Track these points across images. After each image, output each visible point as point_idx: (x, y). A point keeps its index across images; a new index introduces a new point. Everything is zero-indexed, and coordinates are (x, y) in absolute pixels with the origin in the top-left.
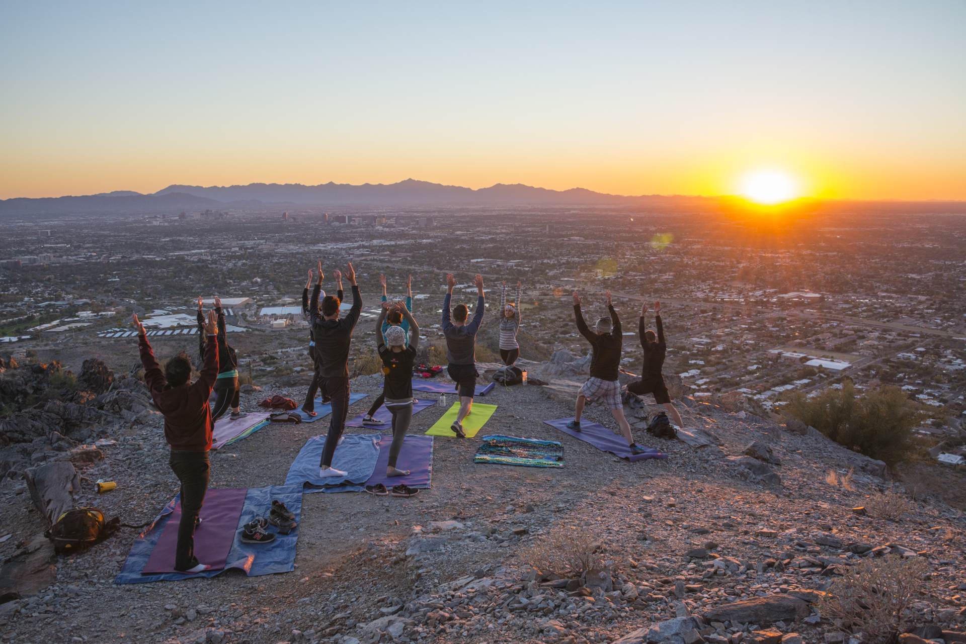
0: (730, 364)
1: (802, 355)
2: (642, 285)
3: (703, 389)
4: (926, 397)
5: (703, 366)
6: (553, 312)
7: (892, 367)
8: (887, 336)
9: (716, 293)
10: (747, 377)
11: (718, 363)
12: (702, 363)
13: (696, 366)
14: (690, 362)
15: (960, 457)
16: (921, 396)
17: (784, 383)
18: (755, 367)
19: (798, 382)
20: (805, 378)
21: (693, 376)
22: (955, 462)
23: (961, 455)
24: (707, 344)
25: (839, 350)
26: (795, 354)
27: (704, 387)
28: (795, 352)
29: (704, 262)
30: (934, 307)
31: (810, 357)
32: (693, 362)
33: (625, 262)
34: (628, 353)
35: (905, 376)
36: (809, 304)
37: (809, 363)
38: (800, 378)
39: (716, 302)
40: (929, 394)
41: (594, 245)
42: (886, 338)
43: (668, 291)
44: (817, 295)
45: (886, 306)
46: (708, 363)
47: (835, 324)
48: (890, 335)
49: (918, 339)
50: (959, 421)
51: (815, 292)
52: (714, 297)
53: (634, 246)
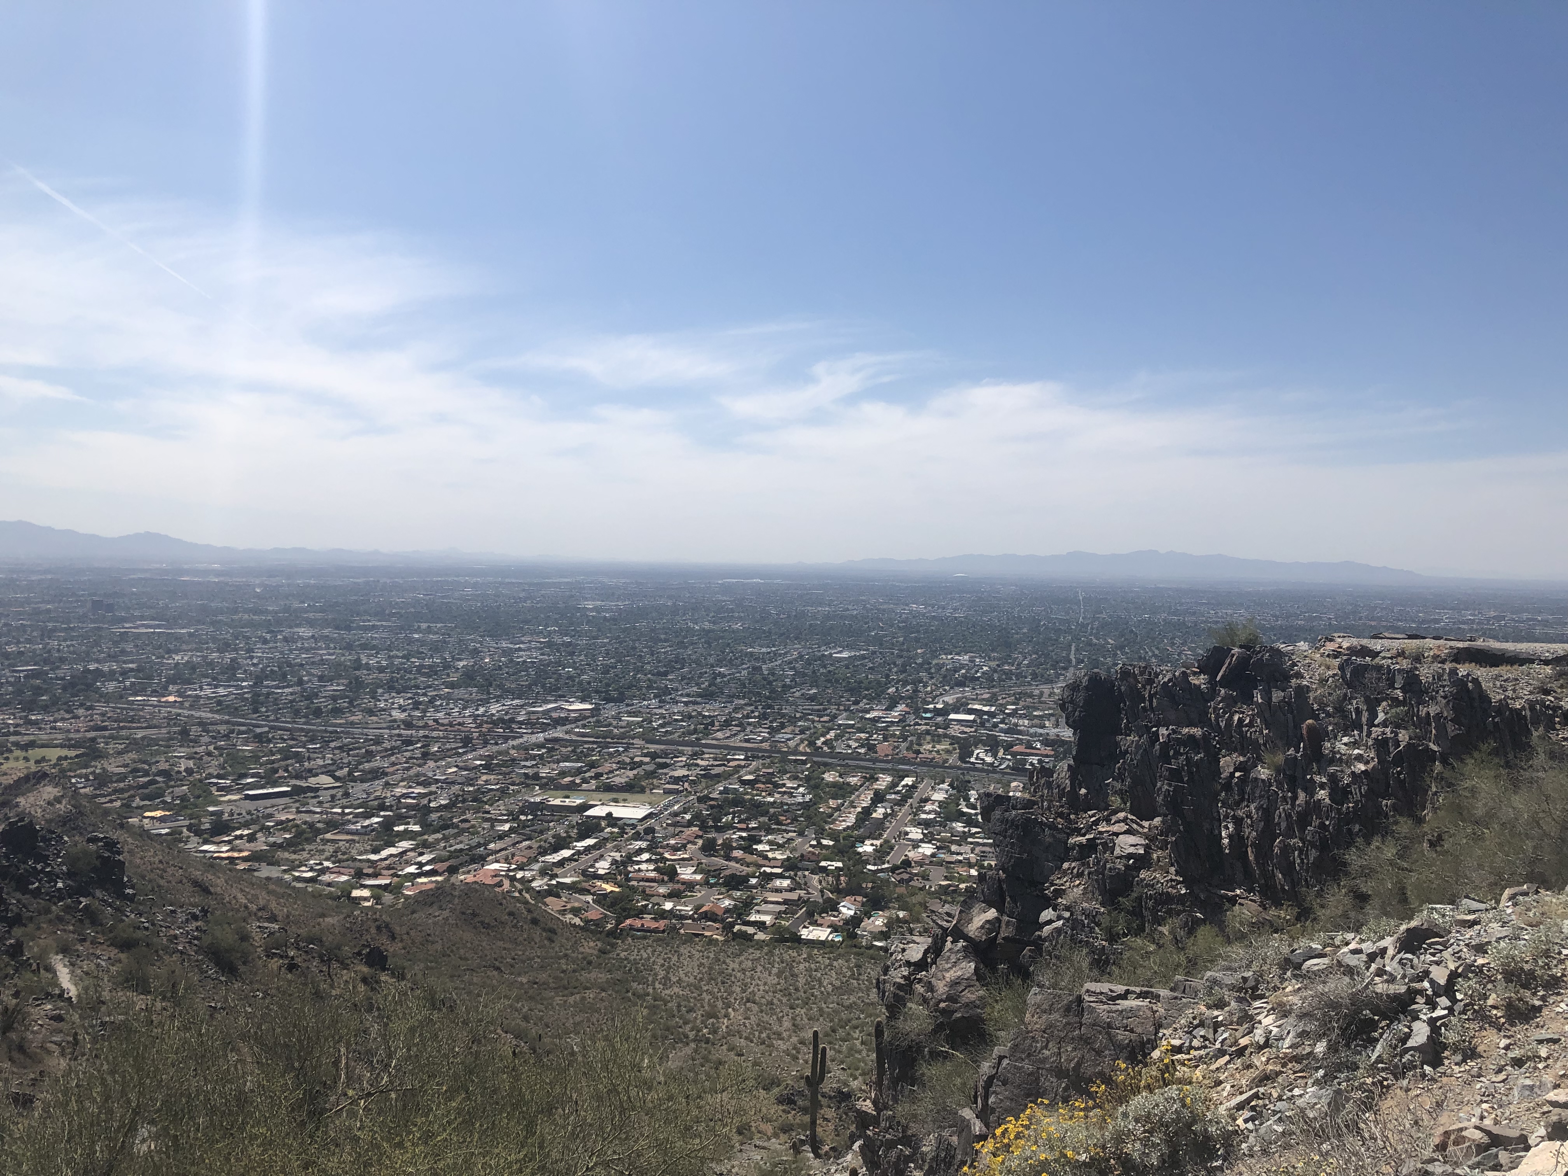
0: (466, 825)
1: (578, 802)
2: (291, 702)
3: (427, 871)
4: (767, 848)
5: (419, 834)
6: (120, 760)
7: (712, 807)
8: (699, 762)
9: (425, 711)
10: (499, 845)
11: (445, 827)
12: (417, 828)
13: (406, 835)
14: (396, 829)
15: (829, 930)
16: (760, 847)
17: (556, 849)
18: (507, 827)
19: (579, 844)
20: (589, 837)
21: (404, 853)
22: (823, 938)
23: (829, 927)
24: (421, 796)
25: (632, 788)
26: (567, 800)
27: (427, 868)
28: (568, 797)
29: (397, 662)
30: (756, 714)
31: (591, 803)
32: (401, 828)
33: (254, 665)
34: (281, 823)
35: (733, 818)
36: (576, 720)
37: (590, 813)
38: (581, 838)
39: (426, 726)
40: (770, 843)
41: (190, 635)
42: (697, 765)
43: (337, 712)
44: (587, 706)
45: (690, 717)
46: (427, 827)
47: (621, 749)
48: (702, 759)
49: (743, 763)
50: (817, 877)
51: (583, 700)
52: (422, 718)
53: (268, 636)
